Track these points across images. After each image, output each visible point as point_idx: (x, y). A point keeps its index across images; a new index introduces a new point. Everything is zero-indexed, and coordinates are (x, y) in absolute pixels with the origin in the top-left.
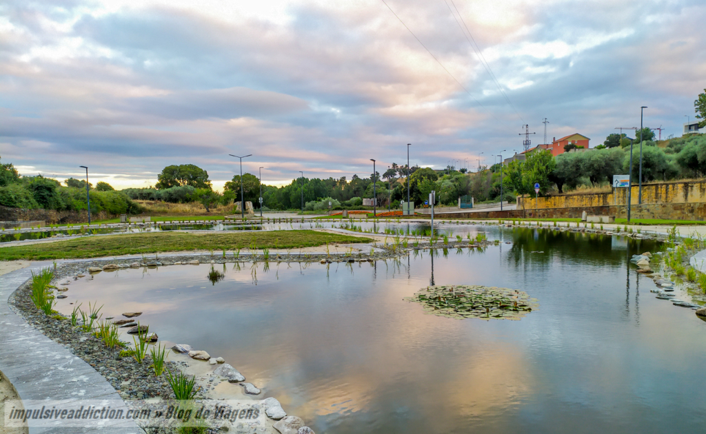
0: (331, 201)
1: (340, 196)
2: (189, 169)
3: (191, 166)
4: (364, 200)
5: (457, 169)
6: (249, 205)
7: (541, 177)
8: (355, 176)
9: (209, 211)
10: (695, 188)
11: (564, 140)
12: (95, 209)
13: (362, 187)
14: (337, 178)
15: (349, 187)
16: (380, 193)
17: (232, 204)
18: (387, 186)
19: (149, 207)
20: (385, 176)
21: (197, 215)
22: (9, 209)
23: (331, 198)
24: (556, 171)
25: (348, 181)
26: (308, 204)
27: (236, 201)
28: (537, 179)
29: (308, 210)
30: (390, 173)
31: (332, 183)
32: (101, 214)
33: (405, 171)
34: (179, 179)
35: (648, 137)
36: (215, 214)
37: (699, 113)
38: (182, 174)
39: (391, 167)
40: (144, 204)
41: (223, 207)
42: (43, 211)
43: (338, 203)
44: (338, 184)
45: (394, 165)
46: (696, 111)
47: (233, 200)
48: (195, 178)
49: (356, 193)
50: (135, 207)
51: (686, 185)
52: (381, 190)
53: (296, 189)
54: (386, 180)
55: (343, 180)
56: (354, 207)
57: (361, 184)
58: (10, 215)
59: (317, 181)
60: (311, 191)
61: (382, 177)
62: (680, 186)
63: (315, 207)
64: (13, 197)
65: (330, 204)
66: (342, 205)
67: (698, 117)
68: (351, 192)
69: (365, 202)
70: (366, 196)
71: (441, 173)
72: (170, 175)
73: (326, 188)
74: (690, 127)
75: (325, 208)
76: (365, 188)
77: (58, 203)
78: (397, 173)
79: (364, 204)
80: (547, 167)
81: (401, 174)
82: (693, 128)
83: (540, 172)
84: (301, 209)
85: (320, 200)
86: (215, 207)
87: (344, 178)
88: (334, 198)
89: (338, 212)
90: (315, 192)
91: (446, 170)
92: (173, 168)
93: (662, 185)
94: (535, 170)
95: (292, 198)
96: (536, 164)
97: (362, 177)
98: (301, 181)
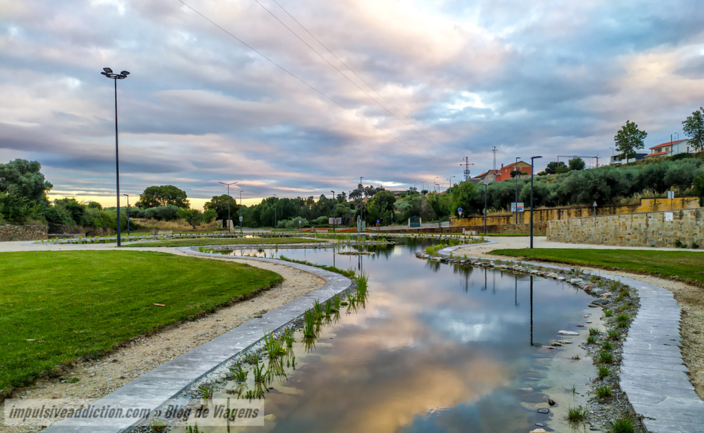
0: (301, 220)
1: (307, 215)
2: (169, 190)
3: (171, 187)
4: (330, 219)
5: (419, 190)
6: (230, 223)
7: (464, 203)
8: (322, 195)
9: (195, 228)
10: (564, 213)
11: (510, 167)
12: (105, 226)
13: (328, 207)
14: (305, 197)
15: (316, 207)
16: (345, 213)
17: (214, 221)
18: (352, 206)
19: (143, 224)
20: (351, 196)
21: (185, 231)
22: (58, 225)
23: (300, 218)
24: (475, 198)
25: (316, 201)
26: (280, 223)
27: (217, 219)
28: (462, 204)
29: (280, 227)
30: (355, 194)
31: (300, 202)
32: (109, 230)
33: (370, 191)
34: (160, 199)
35: (578, 166)
36: (201, 231)
37: (618, 147)
38: (163, 194)
39: (357, 188)
40: (138, 221)
41: (206, 225)
42: (76, 226)
43: (306, 222)
44: (306, 204)
45: (360, 186)
46: (616, 145)
47: (215, 218)
48: (174, 198)
49: (323, 212)
50: (131, 224)
51: (559, 212)
52: (346, 209)
53: (266, 208)
54: (352, 200)
55: (310, 200)
56: (320, 225)
57: (328, 204)
58: (58, 229)
59: (286, 201)
60: (280, 209)
61: (348, 197)
62: (556, 211)
63: (287, 225)
64: (60, 215)
65: (300, 222)
66: (310, 223)
67: (617, 150)
68: (318, 211)
69: (331, 221)
70: (332, 215)
71: (402, 195)
72: (151, 195)
73: (296, 207)
74: (615, 158)
75: (296, 226)
76: (332, 207)
77: (85, 221)
78: (363, 193)
79: (330, 223)
80: (469, 195)
81: (366, 194)
82: (617, 158)
83: (464, 199)
84: (274, 227)
85: (291, 219)
86: (199, 225)
87: (312, 197)
88: (303, 217)
89: (307, 229)
90: (284, 211)
91: (408, 191)
92: (155, 189)
93: (544, 210)
94: (460, 198)
95: (262, 217)
96: (461, 193)
97: (329, 196)
98: (272, 201)
